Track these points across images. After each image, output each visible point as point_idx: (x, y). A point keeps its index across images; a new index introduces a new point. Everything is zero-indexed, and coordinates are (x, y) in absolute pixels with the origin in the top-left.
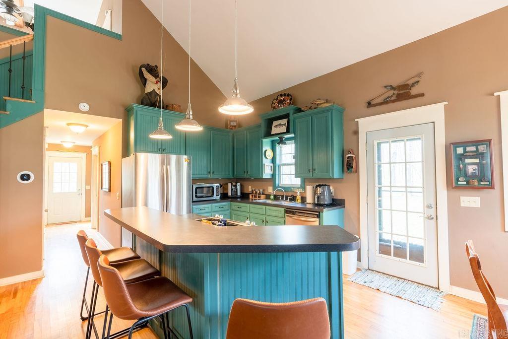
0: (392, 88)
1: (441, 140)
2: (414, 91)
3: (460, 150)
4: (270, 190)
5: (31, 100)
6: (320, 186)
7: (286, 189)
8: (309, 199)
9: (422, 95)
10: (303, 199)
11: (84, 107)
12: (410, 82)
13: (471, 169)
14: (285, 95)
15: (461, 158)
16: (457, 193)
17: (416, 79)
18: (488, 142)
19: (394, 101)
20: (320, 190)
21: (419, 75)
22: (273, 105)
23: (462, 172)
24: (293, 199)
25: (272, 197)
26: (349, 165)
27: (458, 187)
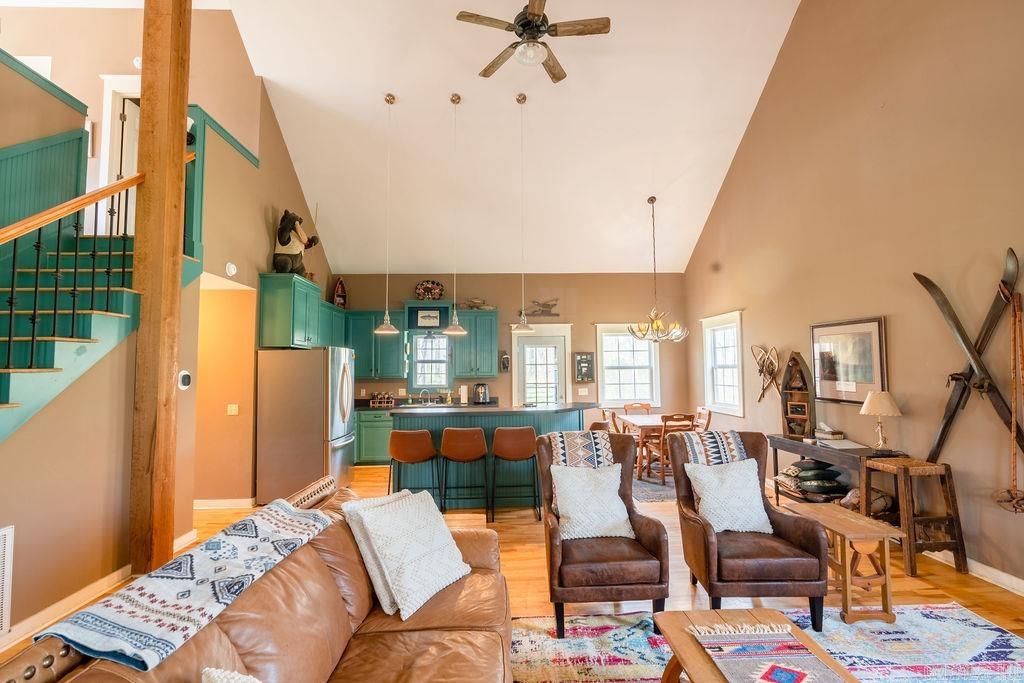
0: (539, 304)
1: (569, 350)
2: (554, 311)
3: (579, 358)
4: (402, 392)
5: (193, 257)
6: (479, 385)
7: (433, 389)
8: (464, 400)
9: (558, 315)
10: (456, 401)
11: (232, 269)
12: (551, 303)
13: (584, 370)
14: (433, 283)
15: (580, 362)
16: (579, 386)
17: (554, 302)
18: (591, 354)
19: (539, 315)
20: (481, 390)
21: (556, 300)
22: (417, 291)
23: (580, 371)
24: (442, 400)
25: (410, 401)
26: (505, 365)
27: (578, 382)
